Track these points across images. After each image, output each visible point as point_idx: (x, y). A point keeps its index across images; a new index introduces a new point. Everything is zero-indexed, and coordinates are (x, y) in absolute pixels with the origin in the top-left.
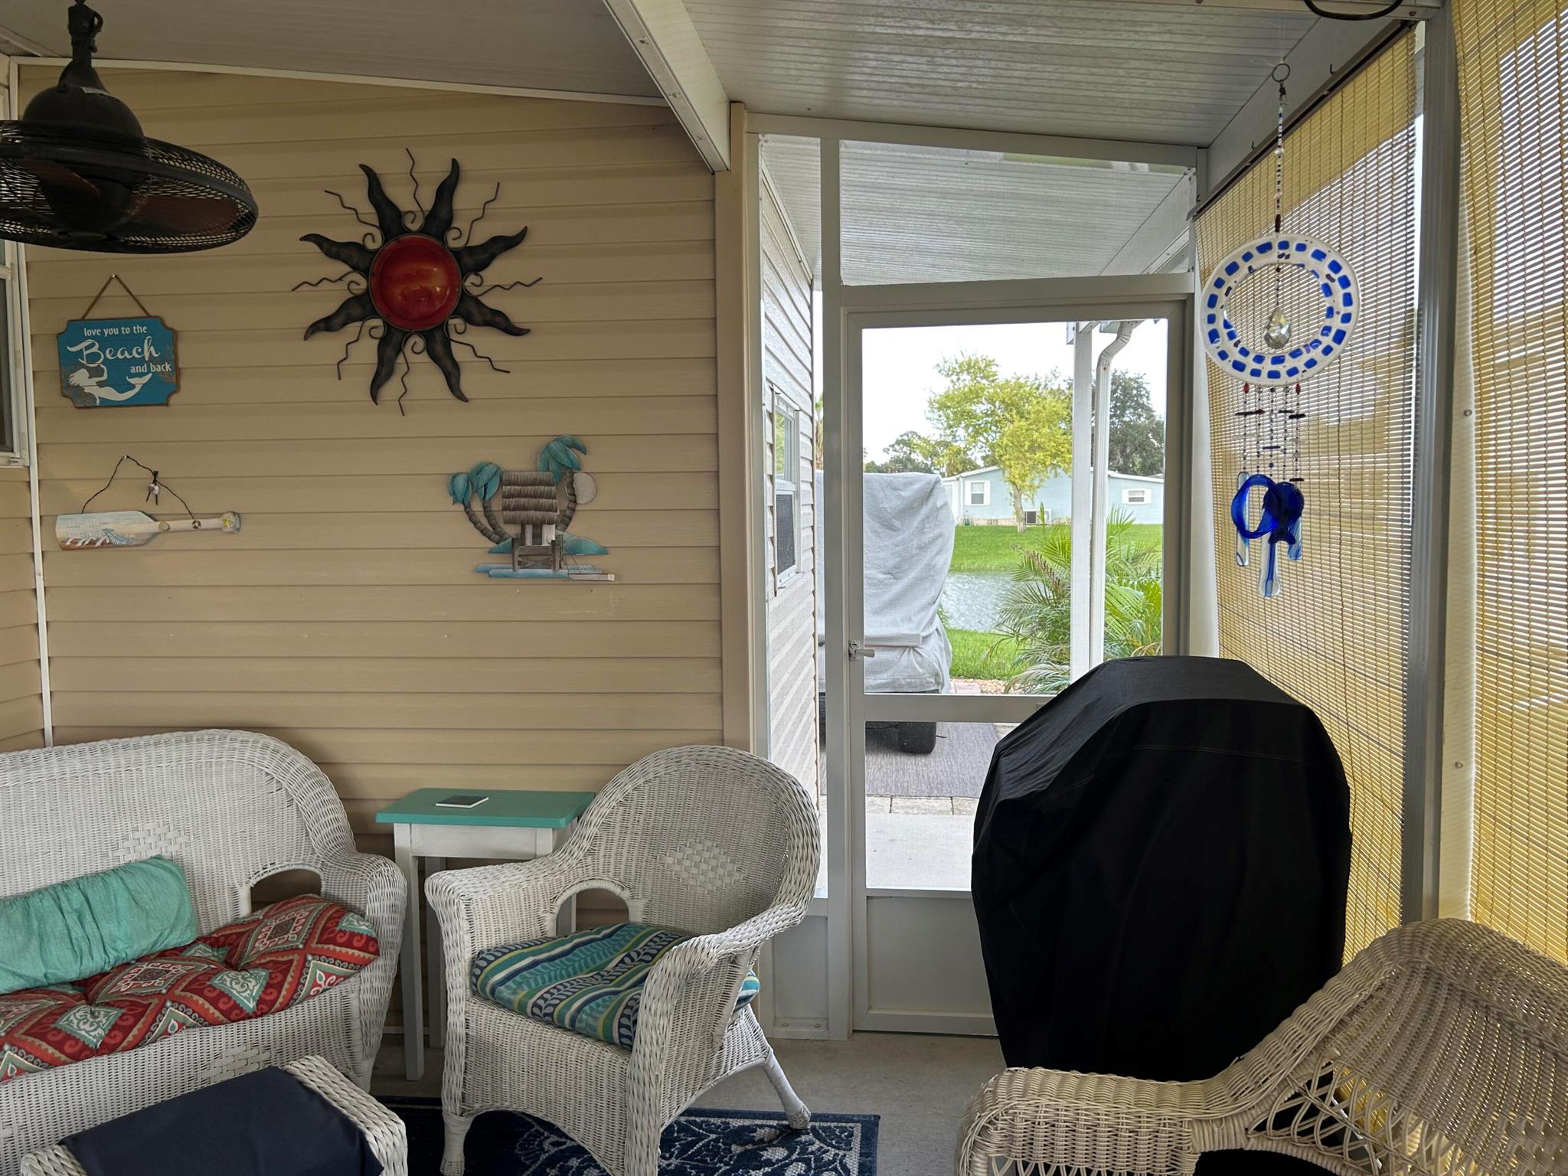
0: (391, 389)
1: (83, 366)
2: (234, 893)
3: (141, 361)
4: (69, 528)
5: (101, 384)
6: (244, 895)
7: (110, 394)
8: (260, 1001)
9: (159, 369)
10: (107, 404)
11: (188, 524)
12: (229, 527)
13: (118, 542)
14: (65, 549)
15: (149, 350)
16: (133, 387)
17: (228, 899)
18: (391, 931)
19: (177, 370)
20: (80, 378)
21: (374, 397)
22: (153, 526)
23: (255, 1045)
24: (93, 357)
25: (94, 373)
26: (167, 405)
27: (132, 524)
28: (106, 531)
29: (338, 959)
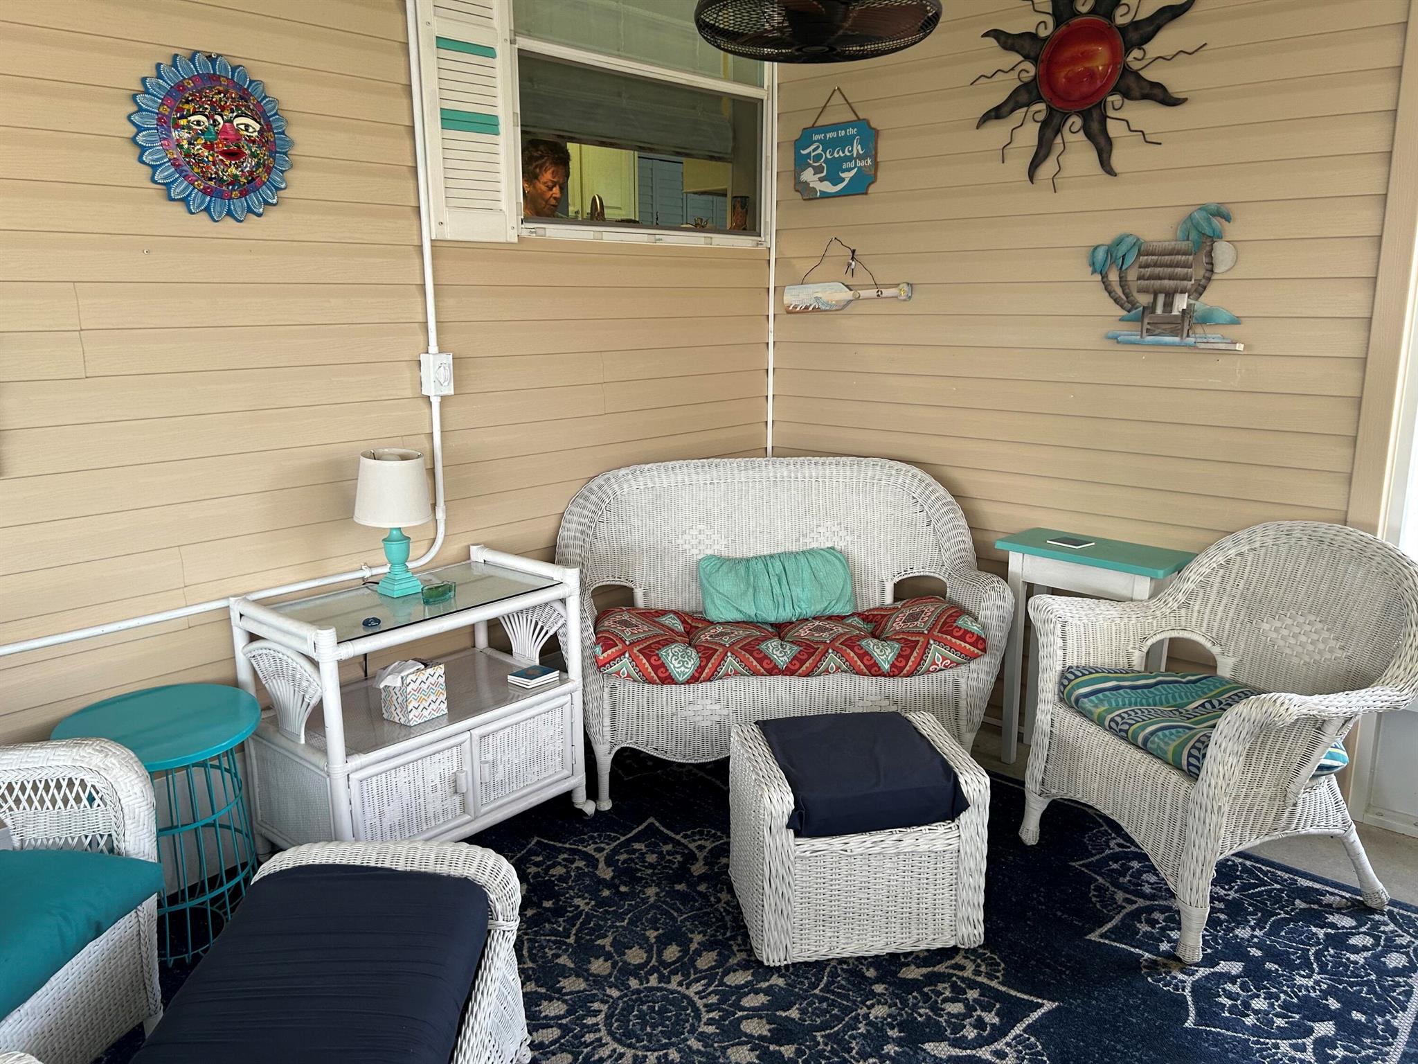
0: (1047, 169)
1: (810, 165)
2: (882, 584)
3: (850, 159)
4: (796, 296)
5: (821, 180)
6: (889, 588)
7: (827, 187)
8: (893, 665)
9: (863, 163)
10: (825, 196)
11: (873, 293)
12: (903, 297)
13: (823, 308)
14: (789, 312)
15: (857, 149)
16: (843, 180)
17: (878, 590)
18: (997, 636)
19: (876, 164)
20: (808, 176)
21: (1031, 177)
22: (849, 295)
23: (887, 698)
24: (818, 158)
25: (818, 170)
26: (866, 193)
27: (834, 293)
28: (817, 298)
29: (952, 648)
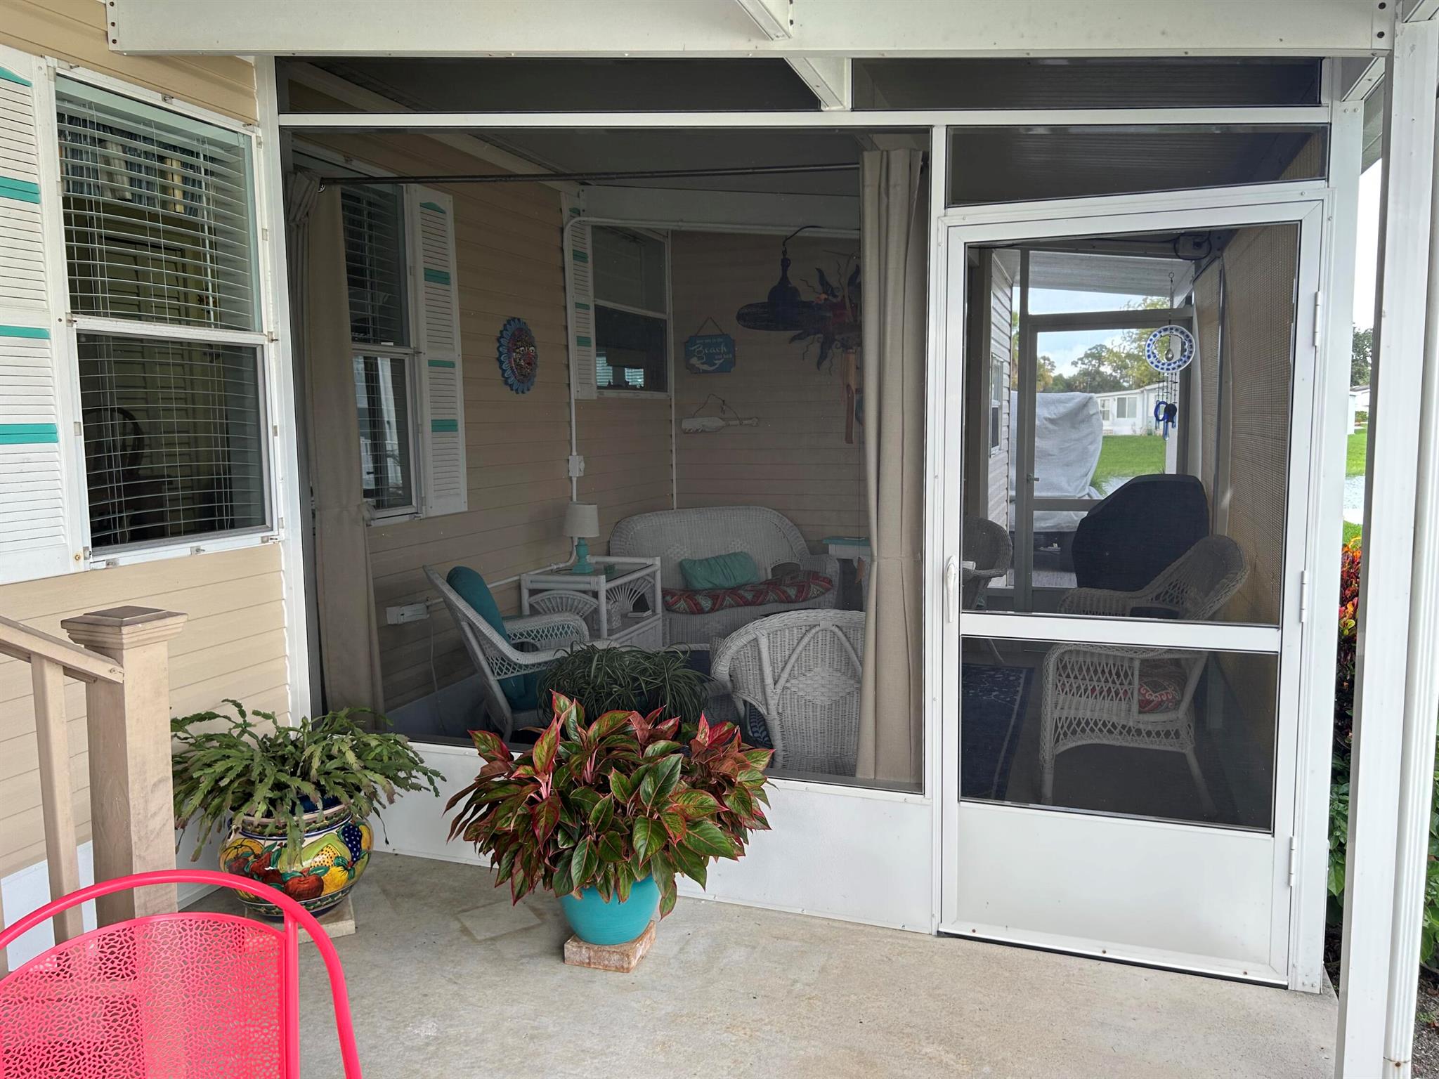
0: (826, 364)
1: (694, 356)
2: (766, 570)
3: (719, 354)
4: (687, 424)
5: (703, 363)
6: (769, 571)
7: (706, 367)
9: (727, 356)
10: (705, 372)
11: (738, 422)
12: (755, 424)
13: (707, 430)
14: (685, 433)
15: (723, 349)
16: (716, 364)
17: (764, 571)
19: (734, 356)
20: (694, 361)
21: (819, 368)
22: (721, 423)
24: (699, 352)
25: (700, 358)
26: (729, 372)
27: (714, 422)
28: (703, 426)
